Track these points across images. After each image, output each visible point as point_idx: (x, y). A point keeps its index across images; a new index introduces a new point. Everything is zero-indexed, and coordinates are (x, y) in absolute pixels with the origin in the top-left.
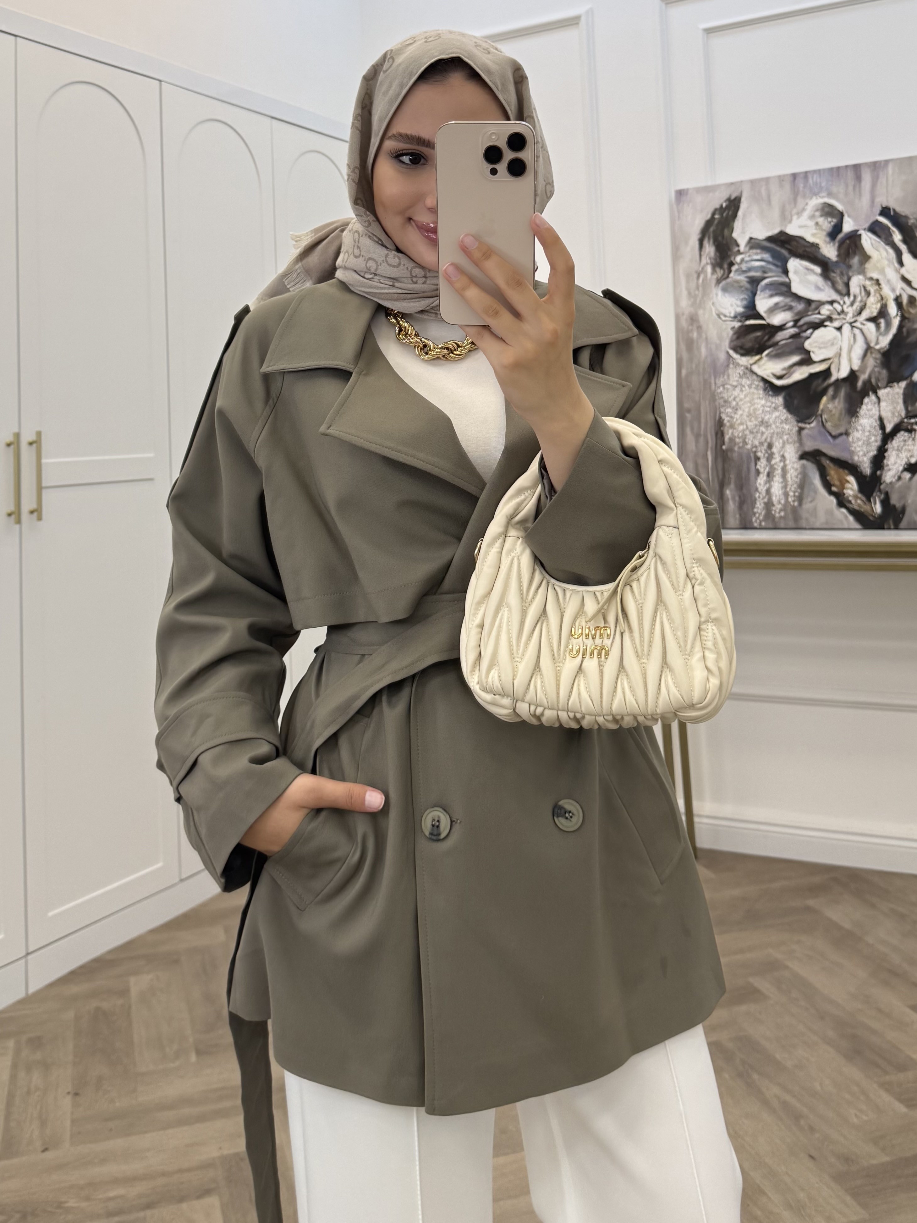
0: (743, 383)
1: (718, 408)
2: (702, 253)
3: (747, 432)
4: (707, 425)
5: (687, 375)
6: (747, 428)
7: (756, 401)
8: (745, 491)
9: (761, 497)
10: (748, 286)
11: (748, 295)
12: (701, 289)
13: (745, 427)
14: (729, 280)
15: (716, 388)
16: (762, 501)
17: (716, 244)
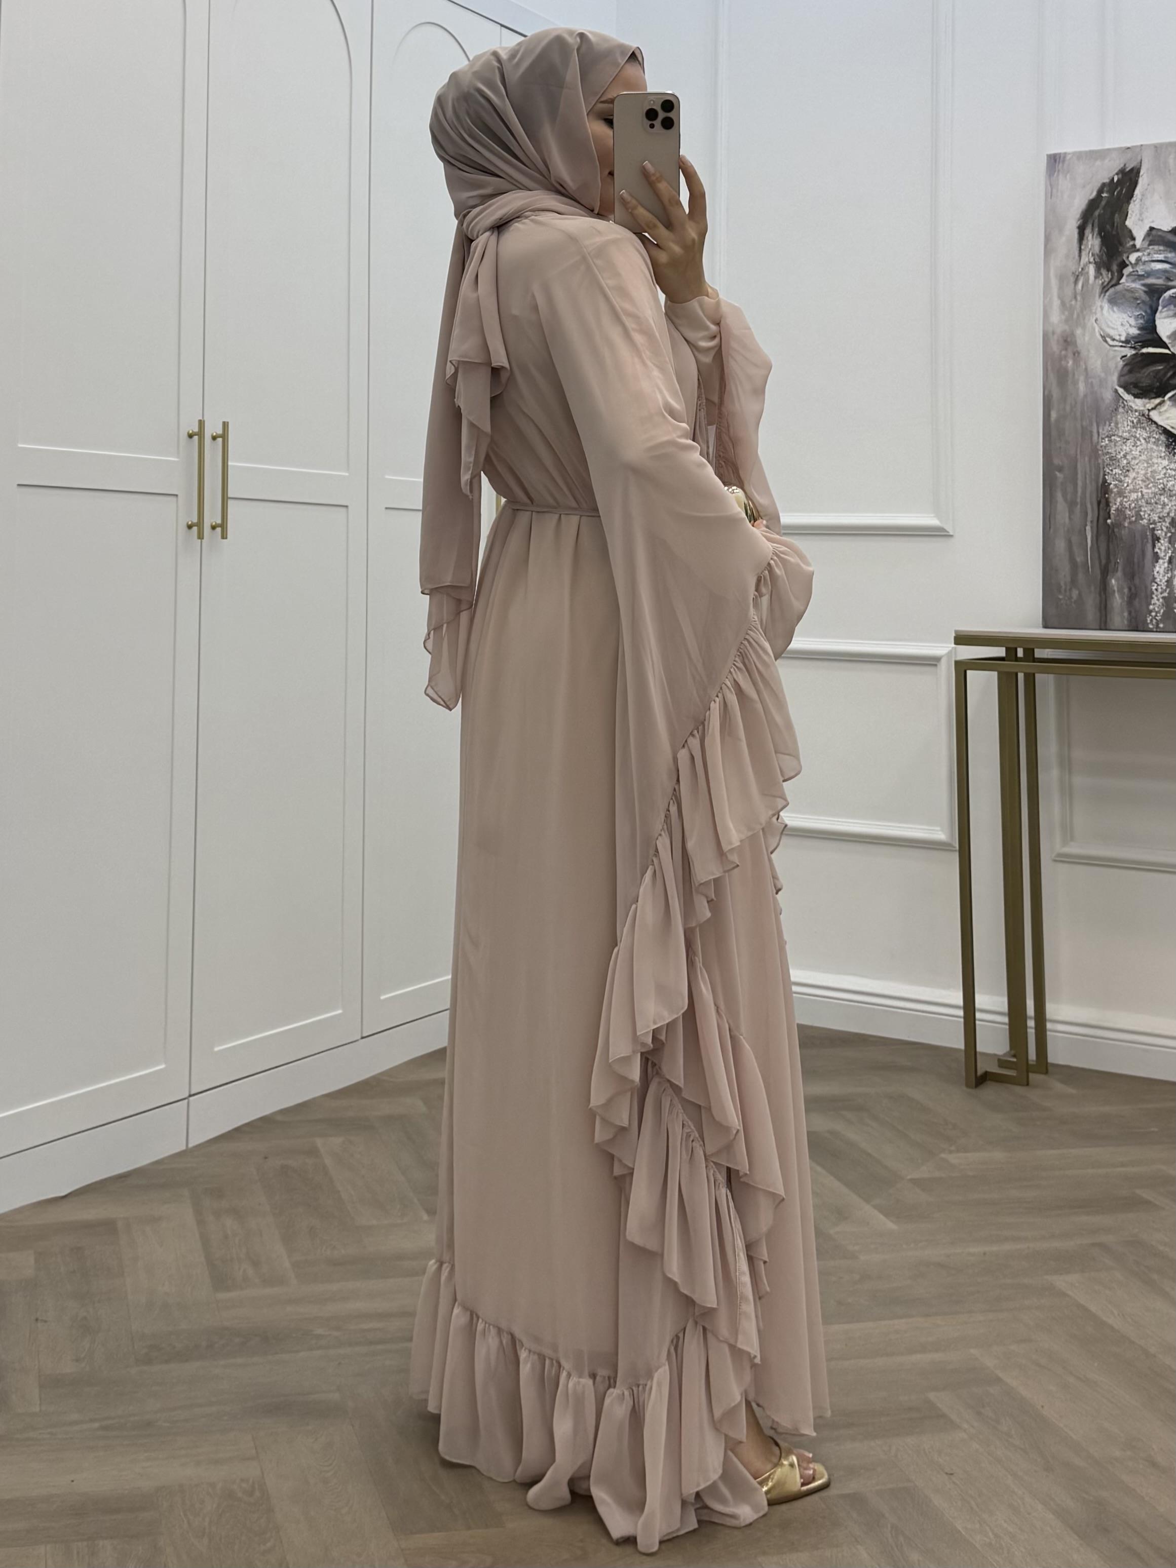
0: (1138, 436)
1: (1101, 466)
2: (1083, 247)
3: (1143, 502)
4: (1087, 491)
5: (1057, 420)
6: (1142, 495)
7: (1155, 461)
8: (1137, 581)
9: (1160, 590)
10: (1145, 297)
11: (1146, 312)
12: (1079, 298)
13: (1140, 494)
14: (1119, 288)
15: (1100, 440)
16: (1160, 596)
17: (1103, 234)
